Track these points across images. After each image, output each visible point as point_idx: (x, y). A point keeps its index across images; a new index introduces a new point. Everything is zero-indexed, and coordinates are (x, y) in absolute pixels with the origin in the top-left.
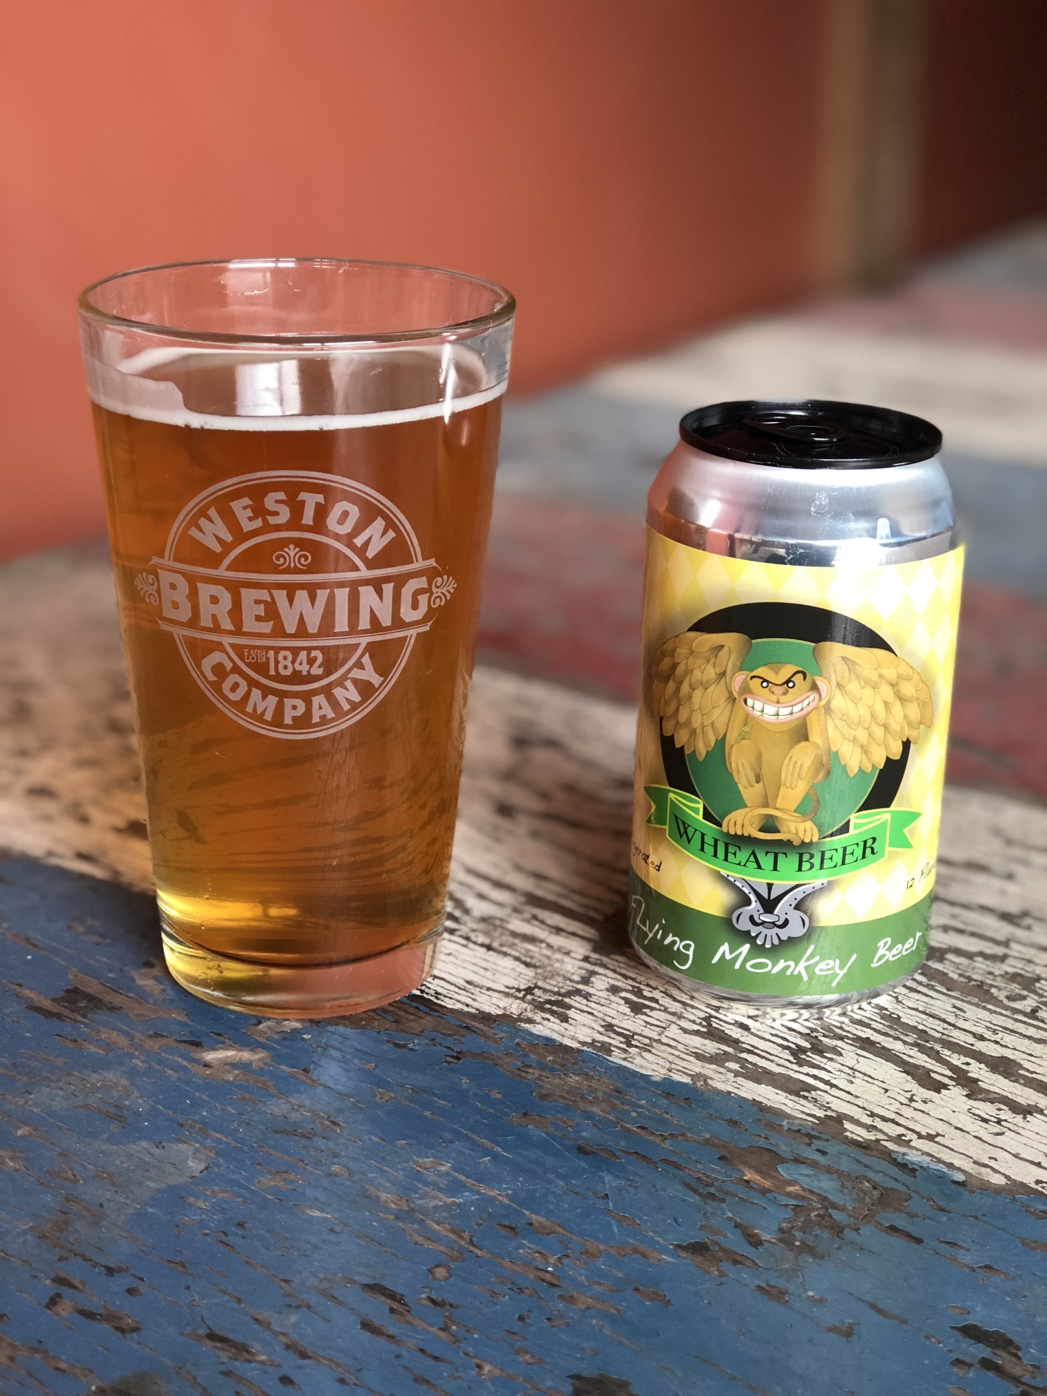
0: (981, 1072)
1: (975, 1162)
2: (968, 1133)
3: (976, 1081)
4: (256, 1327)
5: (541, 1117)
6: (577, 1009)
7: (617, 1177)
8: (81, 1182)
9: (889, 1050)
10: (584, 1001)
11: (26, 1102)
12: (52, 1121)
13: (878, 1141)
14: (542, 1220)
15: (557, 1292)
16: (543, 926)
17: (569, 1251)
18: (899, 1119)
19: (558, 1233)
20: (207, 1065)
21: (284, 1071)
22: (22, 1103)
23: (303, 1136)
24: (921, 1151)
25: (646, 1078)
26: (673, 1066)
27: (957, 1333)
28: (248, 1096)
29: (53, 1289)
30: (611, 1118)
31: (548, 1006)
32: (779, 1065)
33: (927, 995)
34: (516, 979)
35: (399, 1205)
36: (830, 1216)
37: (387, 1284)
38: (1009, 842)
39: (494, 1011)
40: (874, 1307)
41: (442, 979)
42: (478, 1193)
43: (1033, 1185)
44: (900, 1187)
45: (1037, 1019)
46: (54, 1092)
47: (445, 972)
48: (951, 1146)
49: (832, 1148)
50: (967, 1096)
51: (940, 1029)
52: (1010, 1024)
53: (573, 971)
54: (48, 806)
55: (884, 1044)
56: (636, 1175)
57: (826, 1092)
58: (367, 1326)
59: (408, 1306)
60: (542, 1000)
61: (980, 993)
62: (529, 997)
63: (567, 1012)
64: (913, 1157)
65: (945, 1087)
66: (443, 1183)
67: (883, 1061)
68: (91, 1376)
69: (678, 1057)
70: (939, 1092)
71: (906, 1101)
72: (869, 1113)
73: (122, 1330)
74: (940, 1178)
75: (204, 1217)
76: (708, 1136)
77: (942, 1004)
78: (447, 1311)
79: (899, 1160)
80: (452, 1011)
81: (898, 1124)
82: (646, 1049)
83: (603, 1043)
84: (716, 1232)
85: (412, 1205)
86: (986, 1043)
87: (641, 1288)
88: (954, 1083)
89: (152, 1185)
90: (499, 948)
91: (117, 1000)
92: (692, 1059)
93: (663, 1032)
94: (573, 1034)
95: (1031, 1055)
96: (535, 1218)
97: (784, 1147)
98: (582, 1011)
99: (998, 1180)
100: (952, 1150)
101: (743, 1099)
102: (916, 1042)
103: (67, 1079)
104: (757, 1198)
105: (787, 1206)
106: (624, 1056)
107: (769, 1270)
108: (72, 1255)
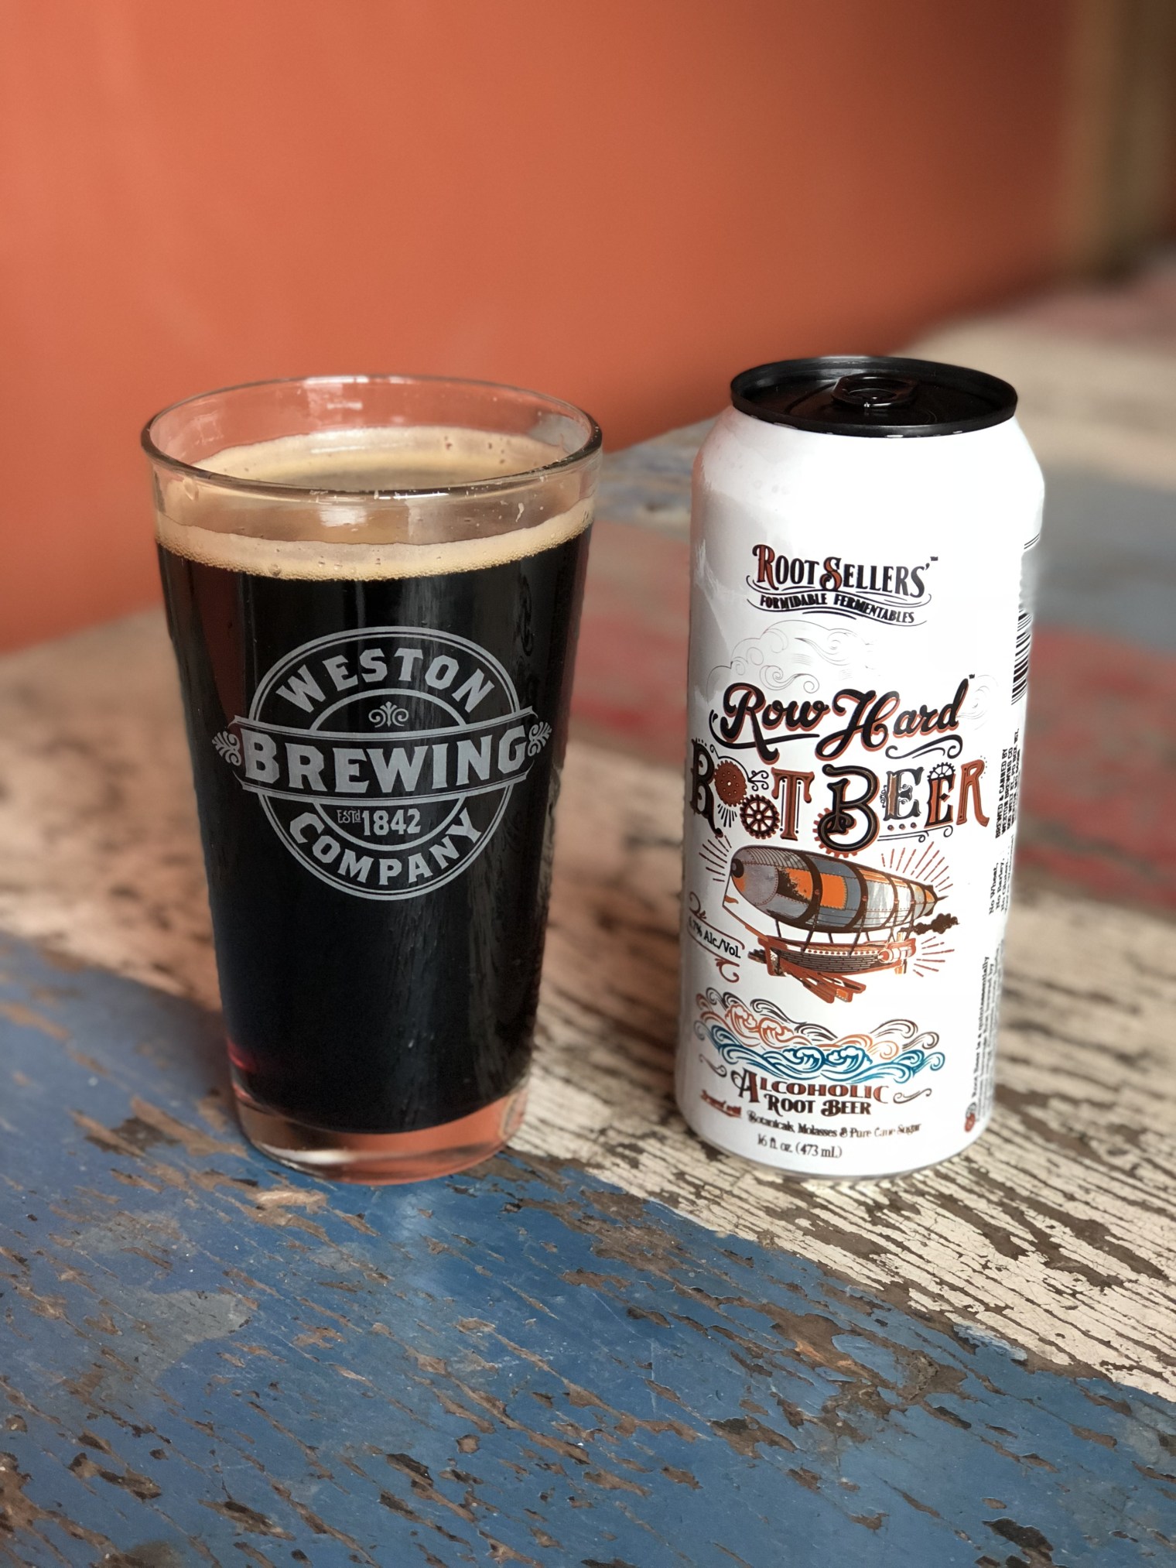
0: (1066, 1237)
1: (1041, 1340)
2: (1039, 1306)
3: (1058, 1246)
4: (277, 1497)
5: (596, 1275)
6: (649, 1153)
7: (664, 1345)
8: (120, 1333)
9: (971, 1210)
10: (658, 1145)
11: (74, 1244)
12: (97, 1265)
13: (942, 1312)
14: (579, 1389)
15: (585, 1469)
16: (627, 1058)
17: (603, 1425)
18: (969, 1289)
19: (594, 1405)
20: (260, 1208)
21: (337, 1216)
22: (69, 1244)
23: (349, 1290)
24: (986, 1324)
25: (711, 1233)
26: (741, 1221)
27: (990, 1530)
28: (297, 1243)
29: (79, 1448)
30: (667, 1277)
31: (620, 1150)
32: (852, 1223)
33: (1020, 1147)
34: (591, 1119)
35: (436, 1369)
36: (879, 1395)
37: (413, 1454)
39: (564, 1155)
40: (907, 1497)
42: (519, 1358)
43: (1097, 1367)
44: (959, 1366)
45: (1135, 1177)
46: (102, 1233)
48: (1018, 1320)
49: (892, 1319)
50: (1046, 1264)
51: (1029, 1186)
52: (1105, 1183)
53: (652, 1110)
54: (131, 909)
55: (967, 1202)
56: (683, 1342)
57: (897, 1255)
58: (388, 1500)
59: (431, 1479)
60: (615, 1143)
61: (1079, 1145)
62: (602, 1139)
63: (639, 1157)
64: (977, 1331)
65: (1024, 1252)
66: (484, 1345)
67: (963, 1222)
68: (107, 1543)
69: (747, 1211)
70: (1016, 1259)
71: (978, 1268)
73: (142, 1495)
74: (1002, 1355)
75: (238, 1375)
76: (765, 1301)
77: (1036, 1156)
78: (469, 1486)
79: (961, 1334)
80: (520, 1153)
81: (967, 1294)
82: (715, 1201)
83: (672, 1193)
84: (757, 1409)
85: (449, 1369)
86: (1076, 1204)
87: (671, 1468)
88: (1034, 1249)
89: (190, 1338)
90: (578, 1082)
91: (176, 1131)
92: (761, 1214)
93: (735, 1182)
94: (641, 1182)
95: (1121, 1219)
96: (573, 1388)
97: (843, 1316)
98: (655, 1156)
99: (1061, 1360)
100: (1019, 1324)
101: (809, 1260)
102: (1001, 1201)
103: (118, 1219)
104: (804, 1372)
105: (834, 1382)
106: (691, 1208)
107: (806, 1453)
108: (101, 1412)
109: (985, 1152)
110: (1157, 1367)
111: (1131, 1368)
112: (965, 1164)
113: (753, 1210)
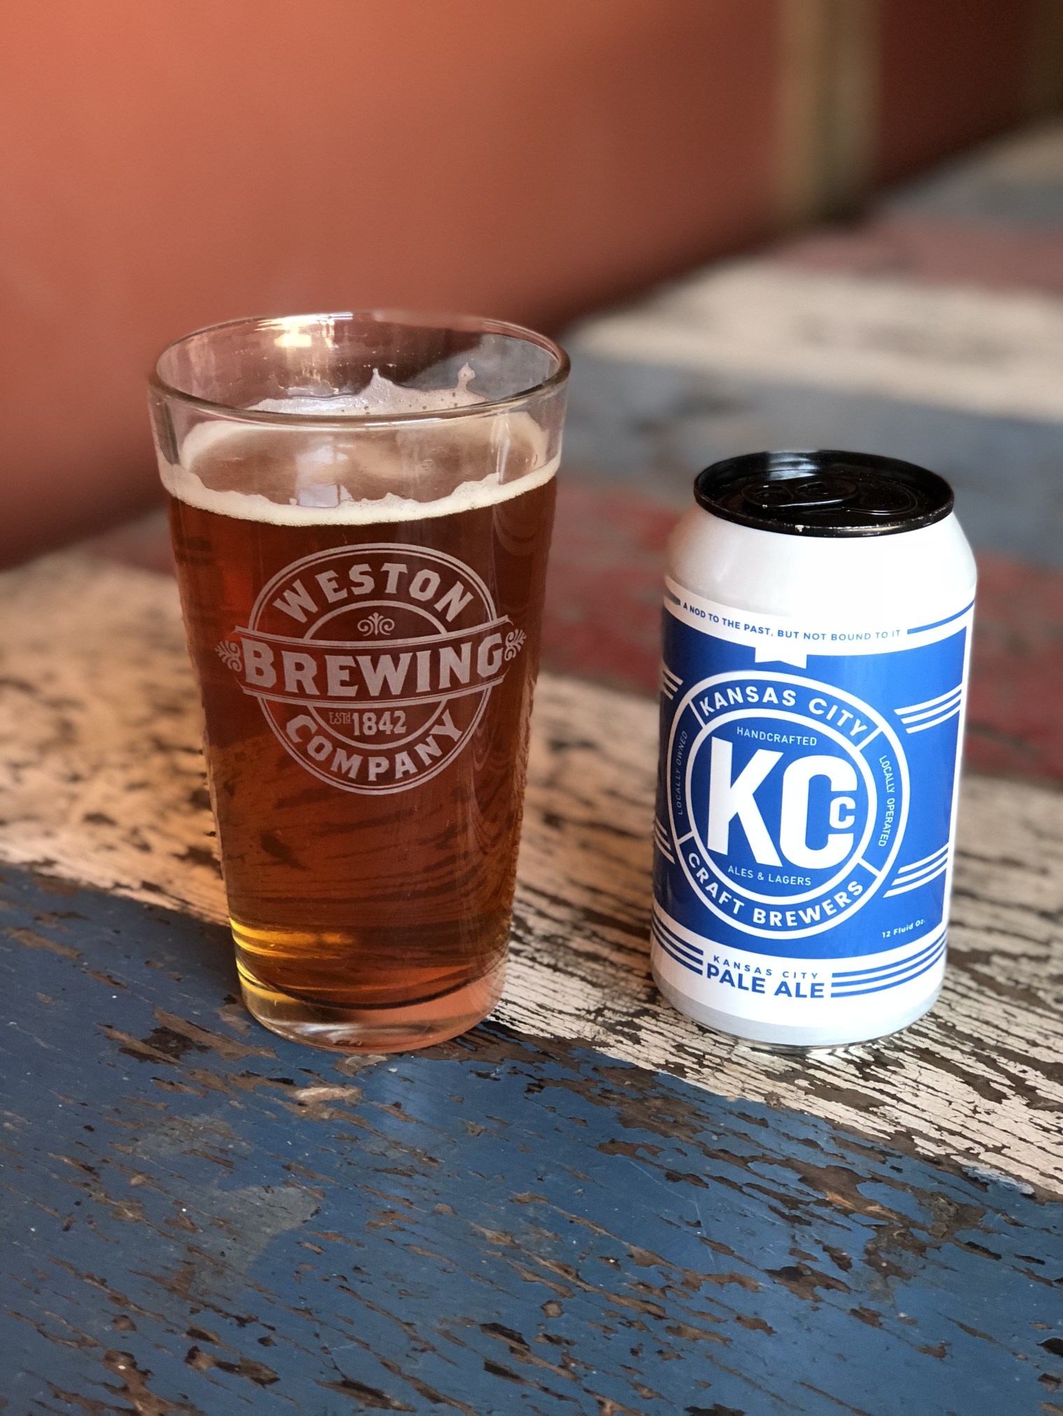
0: (1038, 1080)
1: (1042, 1174)
2: (1032, 1143)
3: (1034, 1089)
4: (388, 1372)
5: (627, 1144)
6: (647, 1029)
8: (200, 1230)
9: (948, 1060)
10: (653, 1021)
11: (135, 1150)
12: (162, 1168)
13: (948, 1155)
14: (641, 1250)
15: (665, 1324)
16: (604, 943)
17: (670, 1282)
18: (965, 1132)
19: (659, 1264)
20: (302, 1104)
21: (376, 1107)
22: (131, 1151)
23: (404, 1174)
24: (989, 1164)
25: (723, 1098)
26: (746, 1086)
27: (1043, 1349)
28: (345, 1134)
29: (192, 1343)
30: (693, 1142)
31: (619, 1028)
32: (846, 1080)
33: (978, 1001)
34: (585, 1001)
35: (505, 1242)
36: (912, 1235)
37: (504, 1323)
38: (1040, 834)
39: (569, 1035)
40: (961, 1326)
41: (514, 1003)
44: (975, 1203)
46: (160, 1138)
47: (516, 996)
48: (1017, 1158)
49: (906, 1165)
50: (1027, 1105)
51: (994, 1036)
53: (638, 989)
54: (108, 834)
55: (943, 1054)
56: (725, 1200)
57: (893, 1106)
58: (491, 1368)
59: (527, 1345)
60: (613, 1022)
61: (1027, 997)
62: (600, 1019)
63: (638, 1033)
64: (983, 1171)
65: (1005, 1096)
66: (543, 1217)
67: (944, 1072)
69: (749, 1075)
70: (1000, 1103)
71: (970, 1113)
72: (937, 1127)
73: (262, 1382)
74: (1011, 1190)
76: (787, 1157)
77: (993, 1009)
78: (564, 1348)
79: (970, 1174)
80: (528, 1036)
81: (965, 1137)
82: (717, 1069)
83: (676, 1065)
84: (808, 1257)
85: (517, 1241)
86: (1039, 1049)
87: (743, 1317)
88: (1014, 1093)
89: (268, 1230)
90: (564, 968)
91: (205, 1039)
92: (762, 1077)
93: (732, 1050)
94: (647, 1056)
96: (635, 1250)
97: (861, 1164)
98: (653, 1032)
100: (1019, 1162)
101: (817, 1116)
102: (973, 1051)
103: (170, 1124)
104: (841, 1220)
105: (869, 1226)
106: (697, 1077)
107: (861, 1292)
108: (202, 1306)
109: (947, 1007)
112: (933, 1020)
113: (754, 1074)
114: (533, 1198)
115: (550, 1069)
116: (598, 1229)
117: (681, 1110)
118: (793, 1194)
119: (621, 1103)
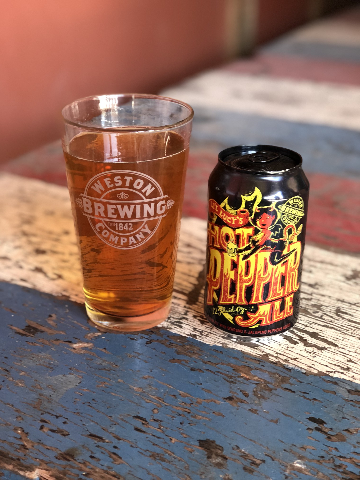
0: (308, 337)
1: (309, 366)
2: (305, 357)
3: (306, 340)
4: (104, 431)
5: (178, 359)
6: (184, 324)
7: (204, 378)
8: (43, 389)
10: (186, 321)
11: (21, 364)
12: (30, 370)
13: (279, 361)
14: (183, 393)
15: (191, 415)
18: (285, 354)
19: (189, 396)
20: (74, 349)
21: (98, 349)
23: (108, 370)
24: (292, 364)
25: (208, 345)
26: (216, 341)
27: (308, 420)
29: (41, 424)
30: (199, 359)
31: (175, 323)
35: (140, 391)
36: (268, 386)
37: (140, 415)
39: (160, 326)
40: (283, 413)
43: (326, 373)
44: (288, 376)
45: (322, 319)
46: (29, 360)
49: (266, 364)
50: (304, 345)
52: (314, 321)
53: (181, 311)
54: (8, 263)
57: (262, 346)
58: (137, 429)
59: (148, 422)
60: (173, 321)
61: (304, 311)
62: (169, 320)
63: (182, 325)
64: (290, 366)
65: (297, 343)
66: (152, 383)
68: (57, 450)
69: (217, 338)
70: (296, 345)
71: (286, 348)
72: (276, 353)
73: (64, 435)
74: (299, 372)
76: (229, 363)
78: (159, 423)
79: (286, 367)
81: (284, 356)
82: (207, 336)
83: (194, 335)
84: (235, 393)
85: (144, 390)
86: (308, 328)
87: (215, 412)
88: (300, 341)
91: (43, 329)
92: (221, 338)
93: (211, 330)
95: (321, 331)
96: (181, 392)
97: (252, 365)
98: (186, 324)
99: (315, 371)
100: (301, 363)
101: (238, 350)
103: (33, 356)
104: (245, 381)
105: (254, 384)
106: (200, 338)
107: (252, 404)
108: (44, 412)
110: (342, 371)
111: (335, 372)
113: (218, 337)
114: (149, 377)
115: (154, 337)
116: (170, 386)
117: (195, 349)
118: (231, 374)
119: (176, 347)
